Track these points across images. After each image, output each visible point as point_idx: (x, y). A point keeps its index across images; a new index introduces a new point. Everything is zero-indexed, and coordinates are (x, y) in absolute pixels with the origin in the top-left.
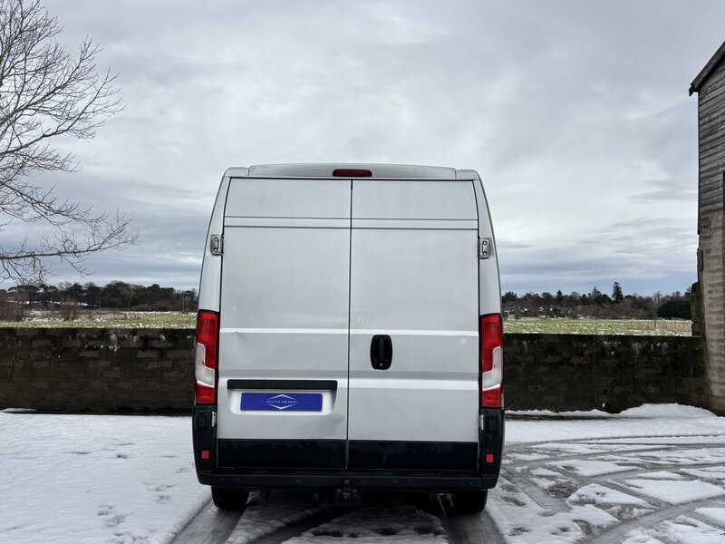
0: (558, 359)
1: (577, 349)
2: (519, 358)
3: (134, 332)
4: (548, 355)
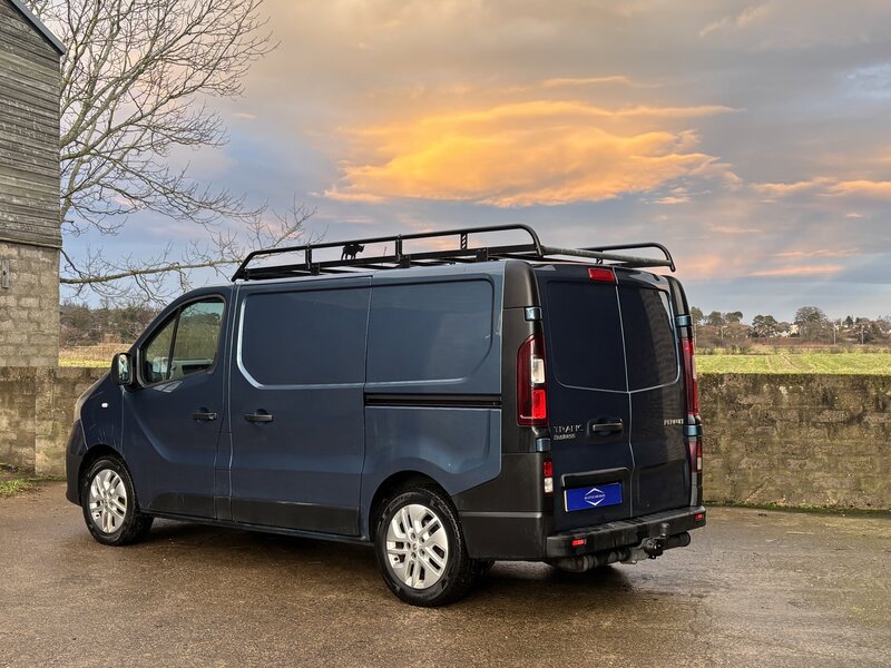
0: (842, 416)
1: (877, 400)
2: (773, 415)
4: (824, 409)
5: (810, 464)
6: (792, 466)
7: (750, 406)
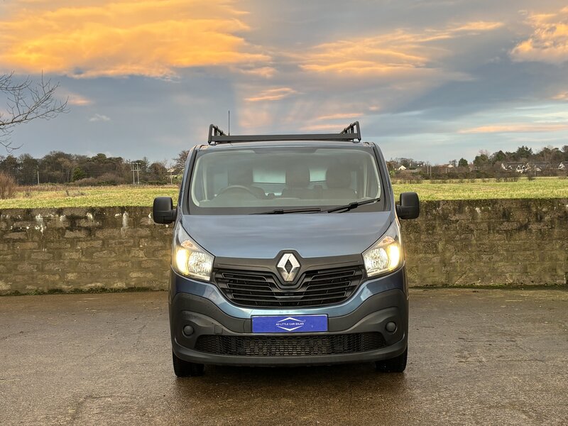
0: (515, 225)
1: (536, 214)
2: (472, 226)
3: (60, 211)
4: (504, 222)
5: (495, 258)
6: (484, 259)
7: (457, 221)
